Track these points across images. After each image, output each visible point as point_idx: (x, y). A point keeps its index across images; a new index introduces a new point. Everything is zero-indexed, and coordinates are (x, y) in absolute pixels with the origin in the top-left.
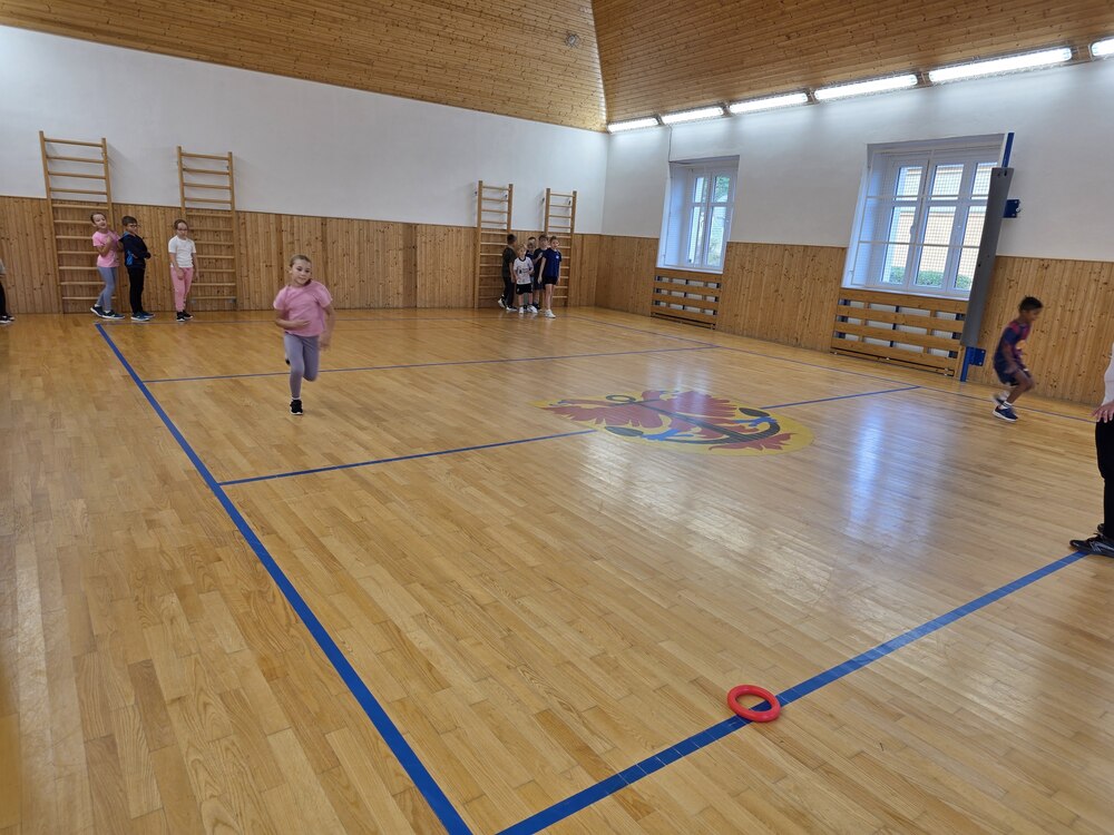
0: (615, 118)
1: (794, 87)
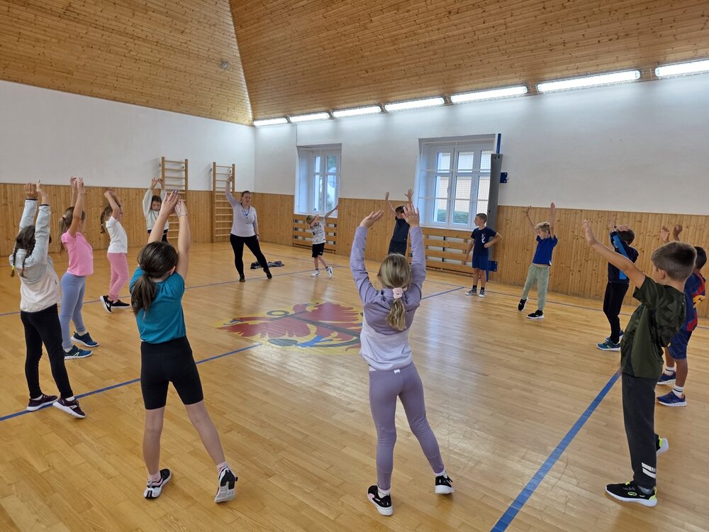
0: (258, 117)
1: (372, 102)
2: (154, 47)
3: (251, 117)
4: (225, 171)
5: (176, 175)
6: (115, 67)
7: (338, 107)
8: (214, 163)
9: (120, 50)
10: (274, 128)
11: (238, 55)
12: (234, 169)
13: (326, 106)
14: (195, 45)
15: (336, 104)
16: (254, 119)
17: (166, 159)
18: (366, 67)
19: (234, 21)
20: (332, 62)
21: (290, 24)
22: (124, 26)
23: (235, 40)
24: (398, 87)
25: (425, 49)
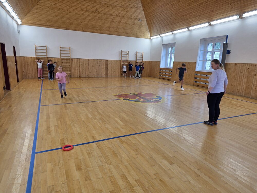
1: (185, 27)
2: (119, 17)
3: (150, 36)
4: (140, 54)
5: (125, 56)
6: (108, 25)
7: (174, 30)
8: (137, 52)
9: (110, 19)
10: (156, 39)
11: (144, 16)
12: (143, 53)
13: (171, 30)
14: (131, 15)
15: (174, 29)
16: (151, 37)
17: (122, 51)
18: (182, 15)
19: (142, 6)
20: (171, 15)
21: (157, 4)
22: (110, 12)
23: (143, 11)
24: (192, 21)
25: (200, 6)
